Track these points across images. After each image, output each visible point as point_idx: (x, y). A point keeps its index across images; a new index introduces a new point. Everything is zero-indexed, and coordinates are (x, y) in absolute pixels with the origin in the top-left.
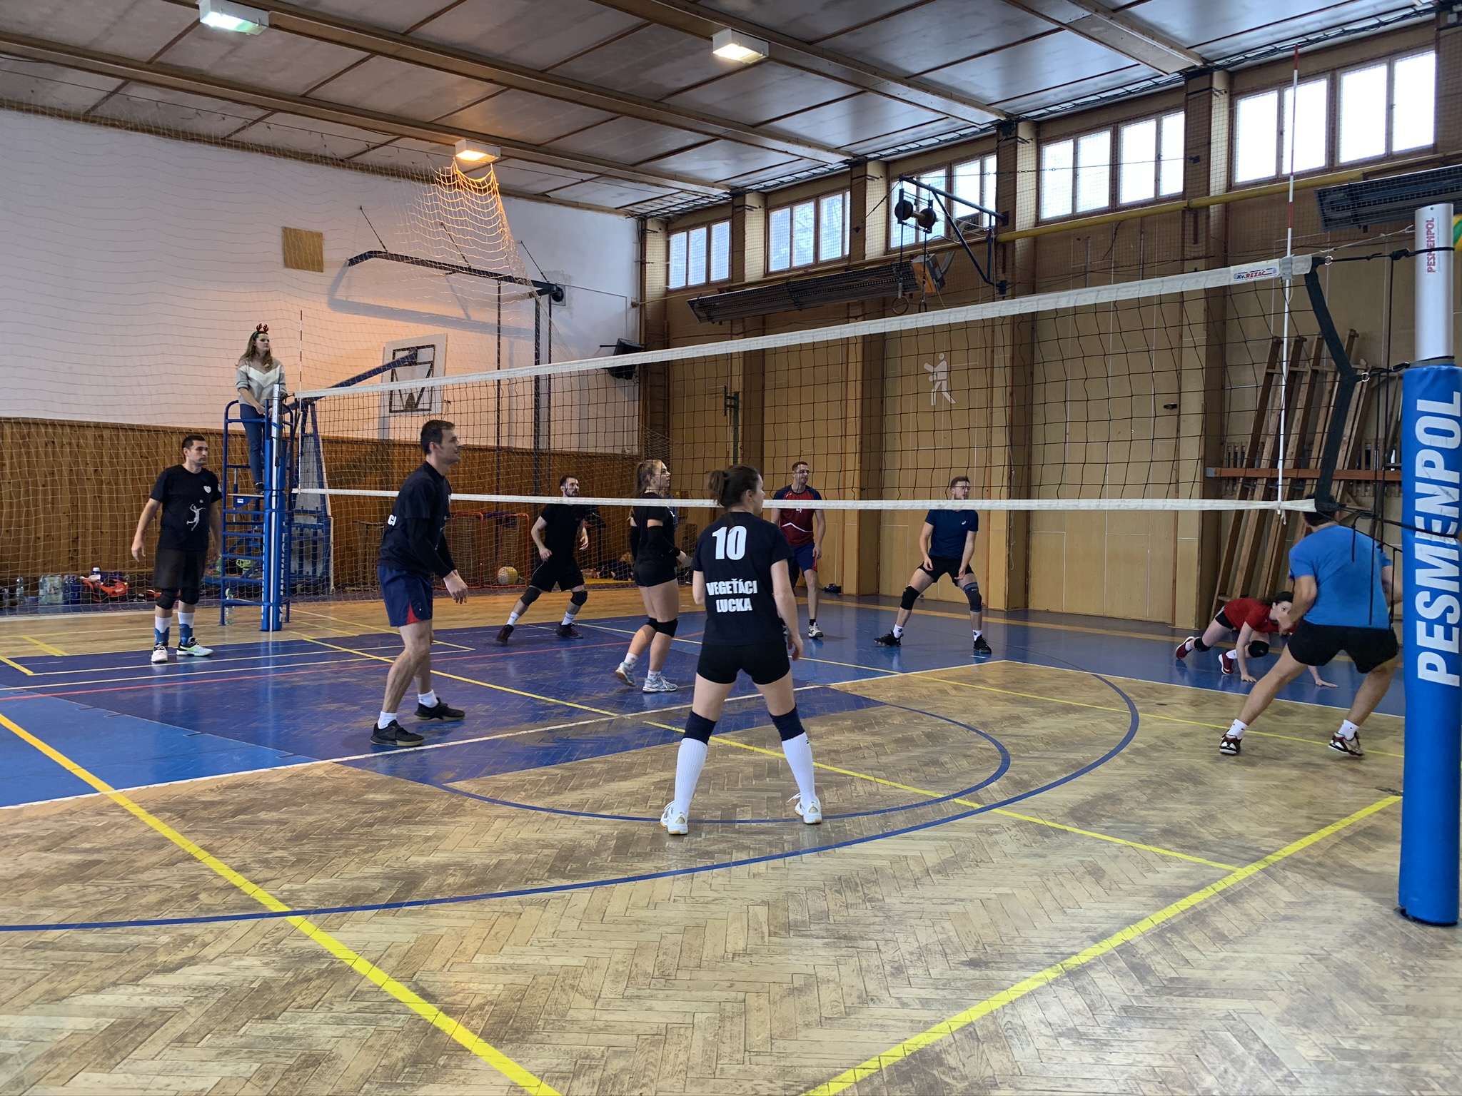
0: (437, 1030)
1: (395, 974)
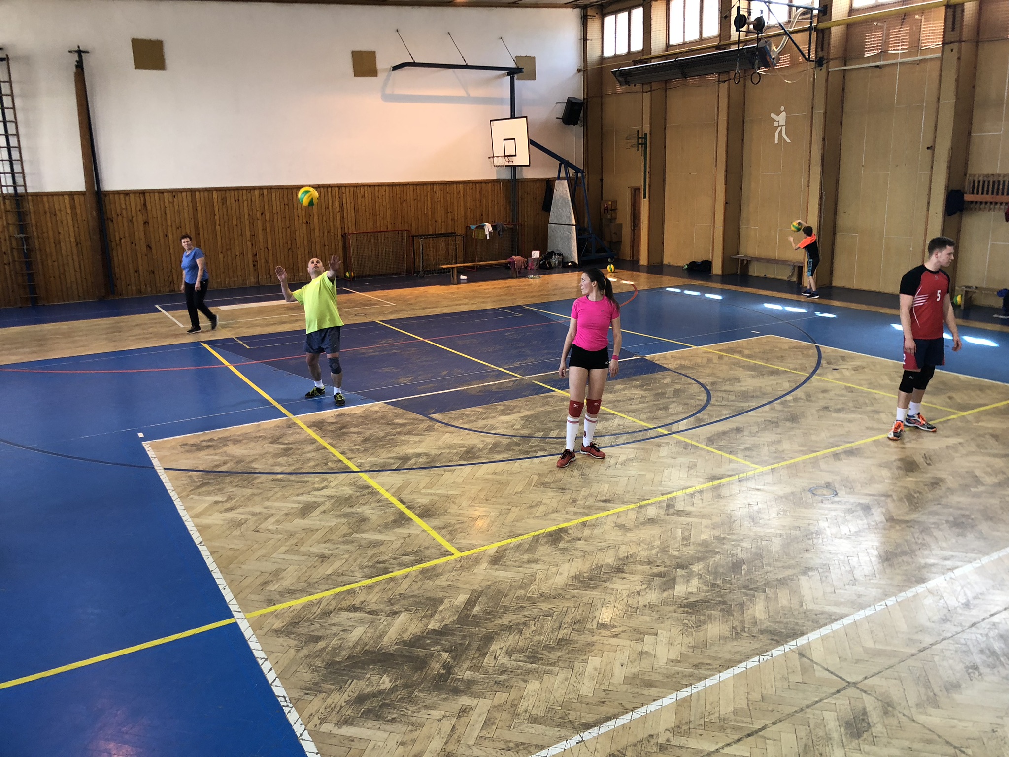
0: (404, 513)
1: (393, 495)
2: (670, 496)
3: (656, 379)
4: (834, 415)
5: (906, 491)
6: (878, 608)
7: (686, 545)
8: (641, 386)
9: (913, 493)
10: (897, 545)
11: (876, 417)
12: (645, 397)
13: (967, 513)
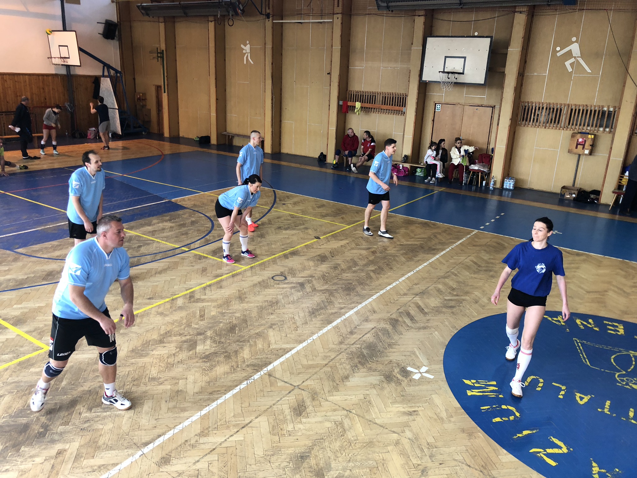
2: (191, 290)
3: (179, 215)
4: (284, 232)
5: (322, 273)
6: (309, 341)
7: (202, 320)
8: (170, 220)
9: (325, 274)
10: (318, 304)
11: (306, 231)
12: (173, 227)
13: (351, 282)
